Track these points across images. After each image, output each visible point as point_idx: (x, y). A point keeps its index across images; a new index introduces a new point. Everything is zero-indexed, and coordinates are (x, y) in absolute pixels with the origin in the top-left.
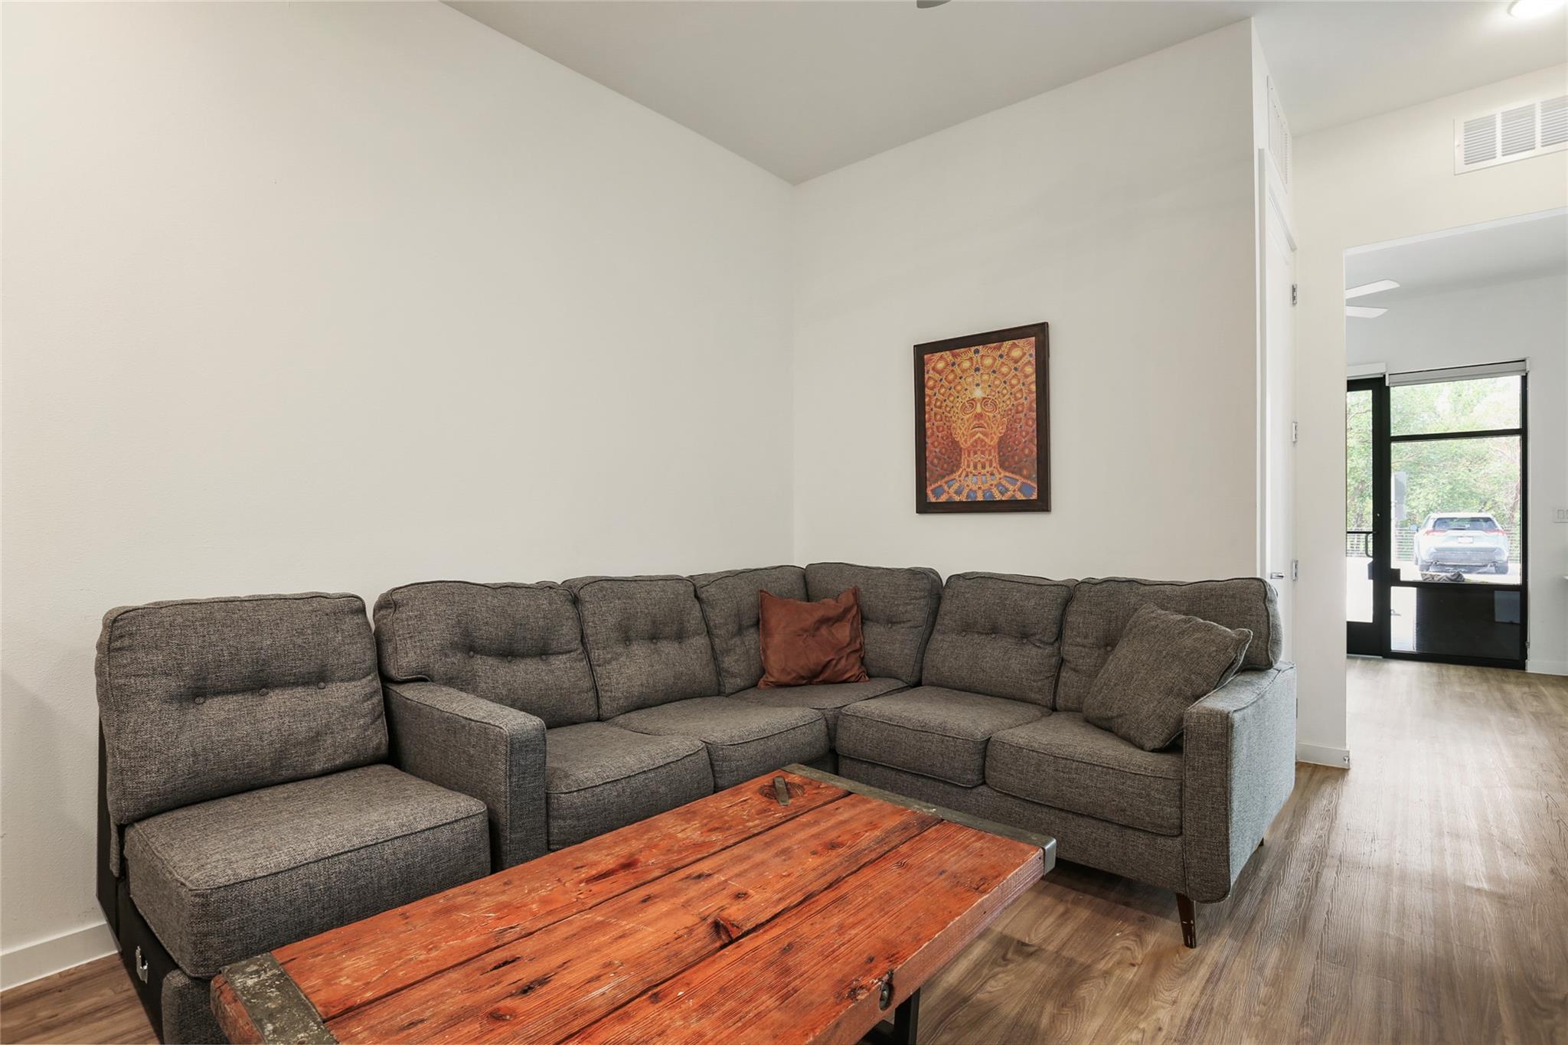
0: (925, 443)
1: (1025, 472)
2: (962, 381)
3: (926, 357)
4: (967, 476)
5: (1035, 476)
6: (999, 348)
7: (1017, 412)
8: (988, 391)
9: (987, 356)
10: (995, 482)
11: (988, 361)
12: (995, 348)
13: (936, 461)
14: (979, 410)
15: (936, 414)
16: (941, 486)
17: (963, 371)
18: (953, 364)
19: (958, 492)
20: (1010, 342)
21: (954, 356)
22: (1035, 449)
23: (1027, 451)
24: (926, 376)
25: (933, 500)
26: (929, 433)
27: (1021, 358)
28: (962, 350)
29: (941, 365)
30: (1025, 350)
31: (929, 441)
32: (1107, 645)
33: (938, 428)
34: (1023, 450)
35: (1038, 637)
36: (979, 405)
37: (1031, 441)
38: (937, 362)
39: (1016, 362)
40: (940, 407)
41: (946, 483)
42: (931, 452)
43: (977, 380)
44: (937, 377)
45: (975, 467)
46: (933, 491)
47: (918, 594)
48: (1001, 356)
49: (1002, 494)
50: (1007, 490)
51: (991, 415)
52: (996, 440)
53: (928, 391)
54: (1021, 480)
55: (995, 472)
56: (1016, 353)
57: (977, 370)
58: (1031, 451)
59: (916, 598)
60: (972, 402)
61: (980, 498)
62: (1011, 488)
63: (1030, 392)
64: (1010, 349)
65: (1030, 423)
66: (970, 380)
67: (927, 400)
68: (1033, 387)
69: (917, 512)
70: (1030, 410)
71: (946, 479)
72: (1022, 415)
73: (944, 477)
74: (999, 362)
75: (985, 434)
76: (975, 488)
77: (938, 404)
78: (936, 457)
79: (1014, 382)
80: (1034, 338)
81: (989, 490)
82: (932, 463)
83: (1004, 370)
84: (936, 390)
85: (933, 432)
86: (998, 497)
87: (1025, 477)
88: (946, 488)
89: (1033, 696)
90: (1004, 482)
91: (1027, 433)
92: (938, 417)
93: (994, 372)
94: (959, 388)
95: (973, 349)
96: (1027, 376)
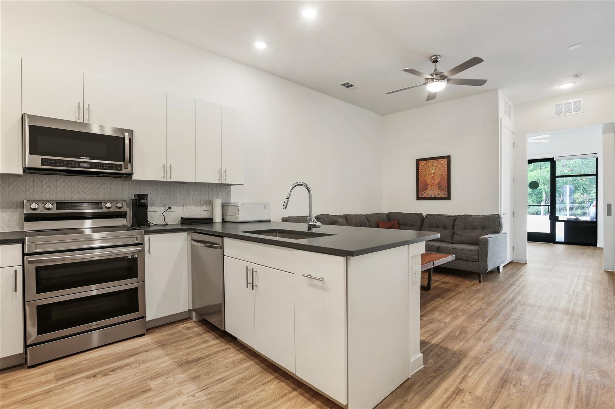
0: (419, 183)
1: (444, 190)
2: (428, 168)
3: (419, 162)
4: (430, 191)
5: (447, 191)
6: (438, 161)
7: (443, 176)
8: (435, 171)
9: (435, 163)
10: (437, 193)
11: (435, 164)
12: (437, 161)
13: (422, 187)
14: (433, 175)
15: (422, 176)
16: (423, 193)
17: (429, 166)
18: (426, 164)
19: (427, 195)
20: (441, 160)
21: (427, 162)
22: (447, 185)
23: (445, 185)
24: (419, 167)
25: (421, 197)
26: (420, 180)
27: (444, 163)
28: (429, 161)
29: (423, 164)
30: (444, 161)
31: (420, 182)
32: (464, 229)
33: (422, 179)
34: (444, 185)
35: (448, 228)
36: (433, 174)
37: (446, 183)
38: (422, 163)
39: (442, 164)
40: (423, 174)
41: (424, 193)
42: (420, 185)
43: (433, 168)
44: (422, 167)
45: (432, 189)
46: (421, 195)
47: (418, 219)
48: (439, 163)
49: (439, 195)
50: (440, 194)
51: (436, 177)
52: (437, 183)
53: (419, 170)
54: (443, 192)
55: (437, 190)
56: (442, 162)
57: (432, 166)
58: (446, 186)
59: (418, 220)
60: (431, 173)
61: (433, 196)
62: (441, 194)
63: (446, 171)
64: (441, 161)
65: (446, 179)
66: (430, 168)
67: (419, 172)
68: (447, 170)
69: (417, 200)
70: (446, 176)
71: (424, 192)
72: (444, 177)
73: (424, 191)
74: (438, 164)
75: (434, 181)
76: (432, 194)
77: (422, 173)
78: (422, 186)
79: (442, 169)
80: (447, 159)
81: (435, 194)
82: (421, 188)
83: (439, 166)
84: (422, 170)
85: (421, 181)
86: (438, 196)
87: (444, 191)
88: (424, 194)
89: (447, 241)
90: (439, 193)
91: (445, 181)
92: (422, 177)
93: (437, 166)
94: (428, 170)
95: (431, 161)
96: (445, 168)
